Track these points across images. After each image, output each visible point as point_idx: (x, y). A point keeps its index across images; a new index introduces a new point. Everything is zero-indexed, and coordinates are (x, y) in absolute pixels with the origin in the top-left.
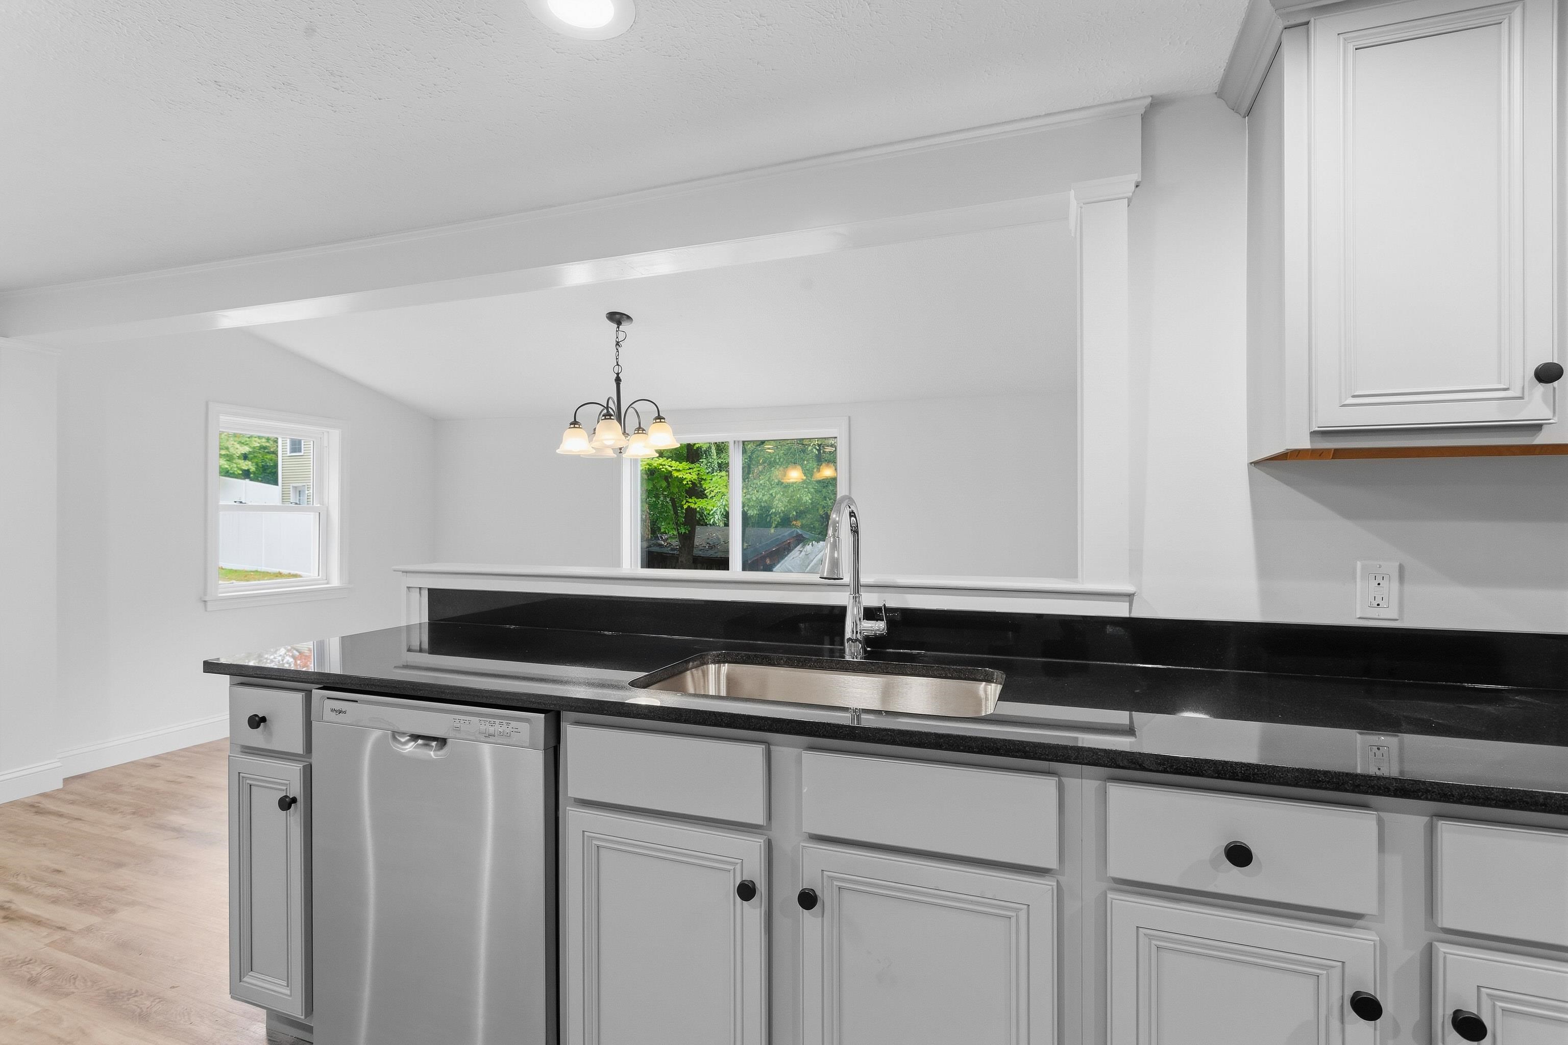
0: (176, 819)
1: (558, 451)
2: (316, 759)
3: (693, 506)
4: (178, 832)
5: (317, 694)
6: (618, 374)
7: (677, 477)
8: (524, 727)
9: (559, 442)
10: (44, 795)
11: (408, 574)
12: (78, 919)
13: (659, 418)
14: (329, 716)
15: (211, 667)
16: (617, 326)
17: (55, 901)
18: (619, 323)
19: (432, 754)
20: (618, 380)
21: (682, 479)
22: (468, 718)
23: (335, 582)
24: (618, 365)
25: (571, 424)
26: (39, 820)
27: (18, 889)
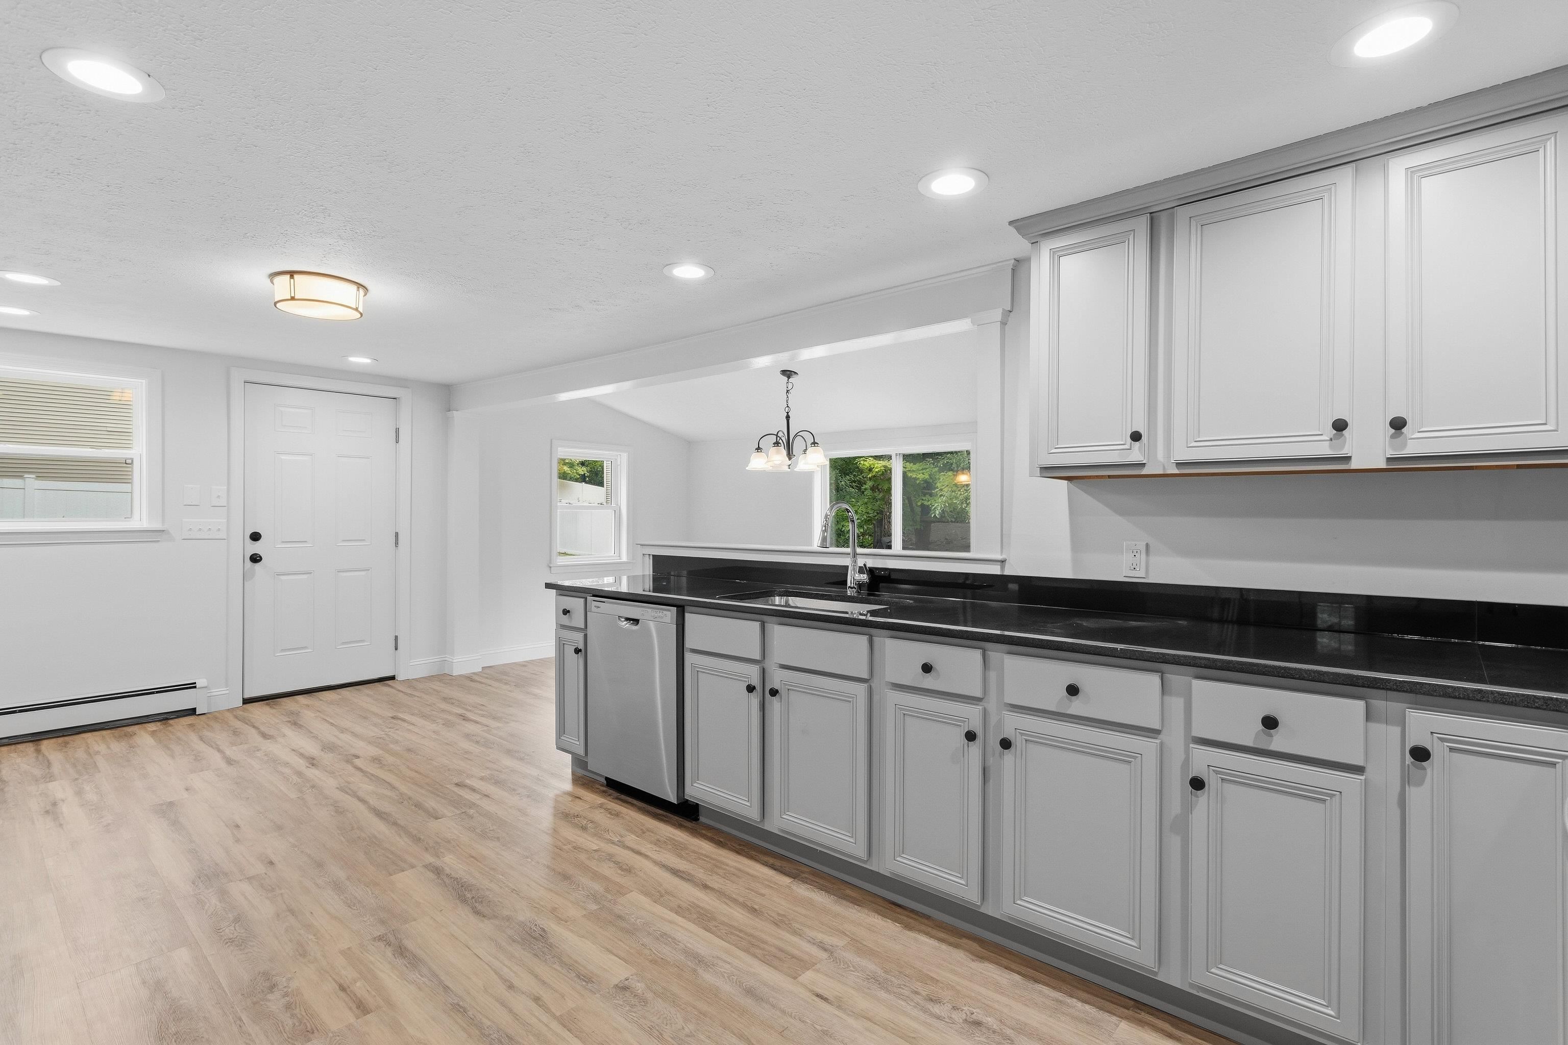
0: (536, 691)
1: (747, 468)
2: (591, 631)
3: (926, 503)
4: (536, 696)
5: (590, 598)
6: (788, 413)
7: (911, 476)
8: (668, 613)
9: (748, 462)
10: (474, 673)
11: (643, 547)
12: (493, 724)
13: (814, 443)
14: (594, 609)
15: (549, 586)
16: (787, 379)
17: (483, 716)
18: (789, 377)
19: (635, 628)
20: (788, 417)
21: (916, 479)
22: (647, 610)
23: (624, 558)
24: (788, 407)
25: (756, 450)
26: (472, 684)
27: (467, 710)
